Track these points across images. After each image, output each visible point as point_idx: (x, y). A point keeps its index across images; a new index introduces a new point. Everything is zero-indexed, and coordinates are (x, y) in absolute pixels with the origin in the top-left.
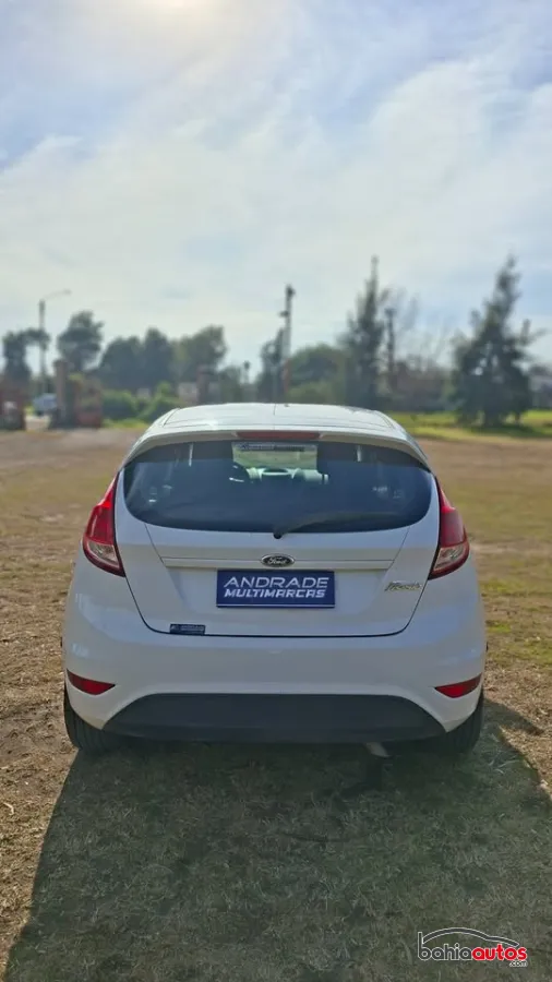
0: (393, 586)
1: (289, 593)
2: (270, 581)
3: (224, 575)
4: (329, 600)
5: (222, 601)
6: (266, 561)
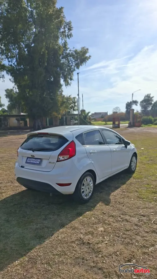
0: (50, 162)
1: (35, 162)
2: (33, 159)
3: (28, 158)
4: (40, 164)
5: (26, 162)
6: (31, 156)
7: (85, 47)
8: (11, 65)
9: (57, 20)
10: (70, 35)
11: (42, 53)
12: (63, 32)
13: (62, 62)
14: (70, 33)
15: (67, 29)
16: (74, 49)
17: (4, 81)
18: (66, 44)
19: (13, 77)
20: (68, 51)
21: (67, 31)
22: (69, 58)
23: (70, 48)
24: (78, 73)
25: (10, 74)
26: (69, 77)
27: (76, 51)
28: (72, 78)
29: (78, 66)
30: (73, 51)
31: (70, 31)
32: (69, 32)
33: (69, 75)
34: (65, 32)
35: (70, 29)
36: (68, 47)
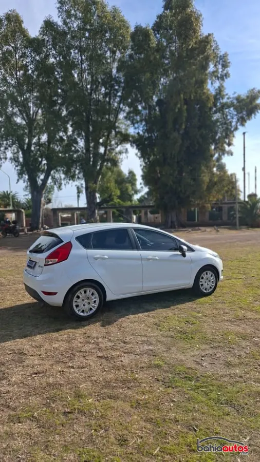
7: (254, 89)
8: (138, 133)
9: (201, 56)
10: (226, 75)
11: (177, 110)
12: (214, 72)
13: (215, 118)
14: (225, 72)
15: (220, 66)
16: (236, 95)
17: (127, 157)
18: (222, 89)
19: (139, 150)
20: (225, 100)
21: (220, 70)
22: (227, 110)
23: (229, 94)
24: (244, 133)
25: (135, 147)
26: (227, 141)
27: (238, 99)
28: (231, 142)
29: (242, 121)
30: (233, 98)
31: (226, 69)
32: (224, 70)
33: (226, 138)
34: (217, 71)
35: (225, 66)
36: (225, 93)
